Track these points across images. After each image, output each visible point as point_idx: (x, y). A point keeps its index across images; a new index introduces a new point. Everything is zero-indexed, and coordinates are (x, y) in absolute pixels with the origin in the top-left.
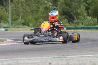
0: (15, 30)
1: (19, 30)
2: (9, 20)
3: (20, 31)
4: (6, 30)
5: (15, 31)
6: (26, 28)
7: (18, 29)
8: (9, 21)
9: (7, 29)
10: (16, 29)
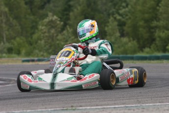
6: (15, 59)
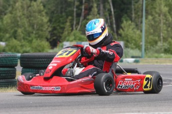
0: (152, 62)
1: (159, 61)
2: (141, 43)
3: (161, 63)
4: (136, 62)
5: (151, 64)
7: (157, 60)
8: (142, 45)
9: (138, 59)
10: (155, 60)
